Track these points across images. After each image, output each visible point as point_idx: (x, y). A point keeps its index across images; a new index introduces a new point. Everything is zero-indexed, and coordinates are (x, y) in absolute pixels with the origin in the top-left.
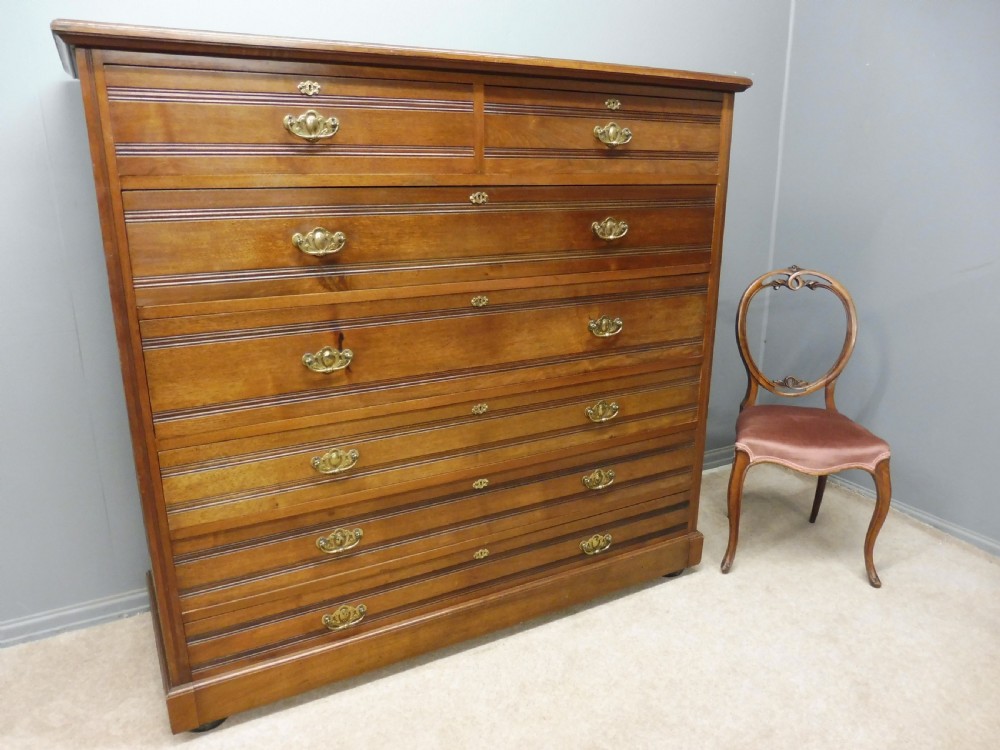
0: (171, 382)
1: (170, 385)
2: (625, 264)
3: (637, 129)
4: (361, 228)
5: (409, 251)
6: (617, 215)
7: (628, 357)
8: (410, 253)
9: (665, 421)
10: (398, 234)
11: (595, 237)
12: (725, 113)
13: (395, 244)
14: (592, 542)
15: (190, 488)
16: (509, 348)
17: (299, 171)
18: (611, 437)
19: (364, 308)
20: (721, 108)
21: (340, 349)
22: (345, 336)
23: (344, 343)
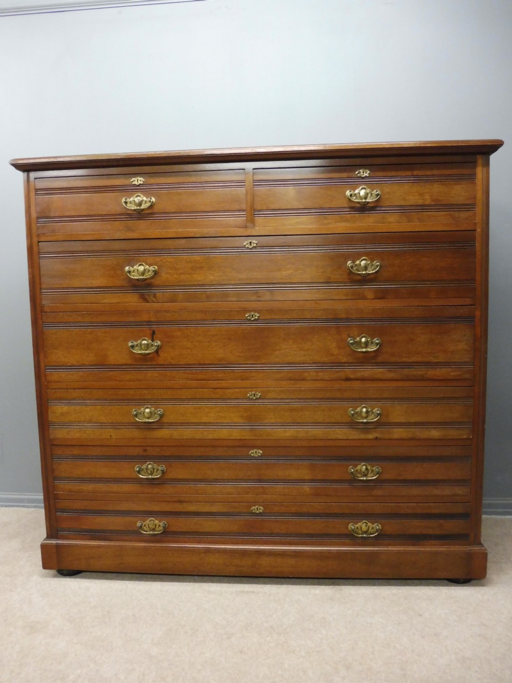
0: (56, 349)
1: (55, 351)
2: (382, 295)
3: (387, 190)
4: (168, 263)
5: (200, 279)
6: (371, 256)
7: (389, 371)
8: (200, 280)
9: (435, 433)
10: (192, 268)
11: (350, 273)
12: (479, 171)
13: (189, 274)
14: (363, 525)
15: (62, 414)
16: (277, 353)
17: (130, 229)
18: (376, 438)
19: (168, 315)
20: (475, 167)
21: (153, 340)
22: (156, 332)
23: (155, 336)
